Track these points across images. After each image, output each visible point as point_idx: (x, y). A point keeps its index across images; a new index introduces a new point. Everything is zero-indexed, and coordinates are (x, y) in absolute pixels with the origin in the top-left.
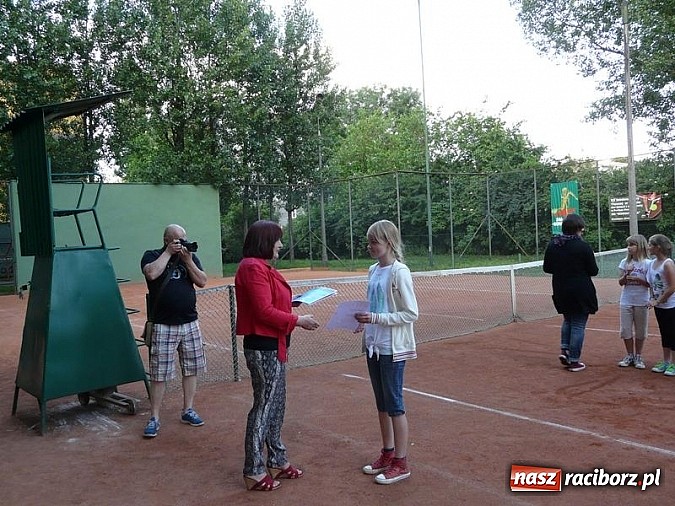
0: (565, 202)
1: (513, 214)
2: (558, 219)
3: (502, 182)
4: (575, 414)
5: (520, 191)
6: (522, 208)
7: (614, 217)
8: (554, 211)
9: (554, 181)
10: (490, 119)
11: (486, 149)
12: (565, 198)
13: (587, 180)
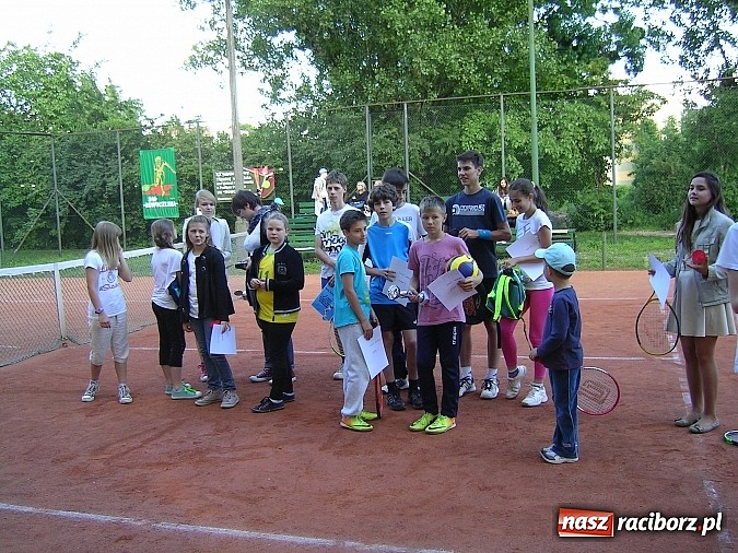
0: (159, 175)
1: (92, 193)
2: (150, 199)
3: (75, 147)
4: (108, 489)
5: (101, 159)
6: (105, 184)
7: (220, 196)
8: (145, 188)
9: (147, 147)
10: (58, 57)
11: (52, 98)
12: (159, 171)
13: (188, 148)
